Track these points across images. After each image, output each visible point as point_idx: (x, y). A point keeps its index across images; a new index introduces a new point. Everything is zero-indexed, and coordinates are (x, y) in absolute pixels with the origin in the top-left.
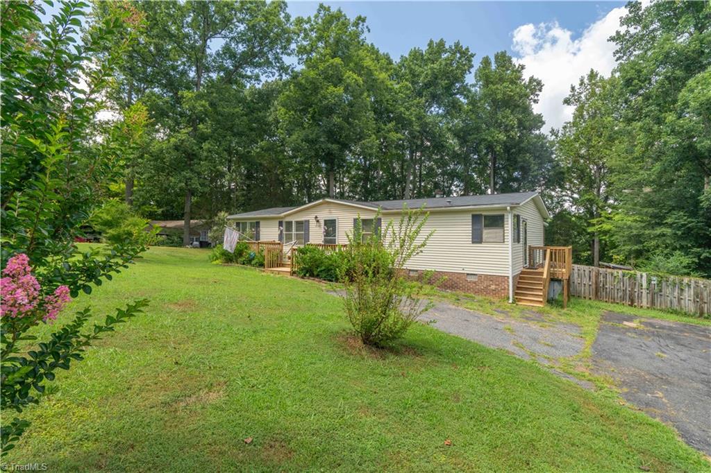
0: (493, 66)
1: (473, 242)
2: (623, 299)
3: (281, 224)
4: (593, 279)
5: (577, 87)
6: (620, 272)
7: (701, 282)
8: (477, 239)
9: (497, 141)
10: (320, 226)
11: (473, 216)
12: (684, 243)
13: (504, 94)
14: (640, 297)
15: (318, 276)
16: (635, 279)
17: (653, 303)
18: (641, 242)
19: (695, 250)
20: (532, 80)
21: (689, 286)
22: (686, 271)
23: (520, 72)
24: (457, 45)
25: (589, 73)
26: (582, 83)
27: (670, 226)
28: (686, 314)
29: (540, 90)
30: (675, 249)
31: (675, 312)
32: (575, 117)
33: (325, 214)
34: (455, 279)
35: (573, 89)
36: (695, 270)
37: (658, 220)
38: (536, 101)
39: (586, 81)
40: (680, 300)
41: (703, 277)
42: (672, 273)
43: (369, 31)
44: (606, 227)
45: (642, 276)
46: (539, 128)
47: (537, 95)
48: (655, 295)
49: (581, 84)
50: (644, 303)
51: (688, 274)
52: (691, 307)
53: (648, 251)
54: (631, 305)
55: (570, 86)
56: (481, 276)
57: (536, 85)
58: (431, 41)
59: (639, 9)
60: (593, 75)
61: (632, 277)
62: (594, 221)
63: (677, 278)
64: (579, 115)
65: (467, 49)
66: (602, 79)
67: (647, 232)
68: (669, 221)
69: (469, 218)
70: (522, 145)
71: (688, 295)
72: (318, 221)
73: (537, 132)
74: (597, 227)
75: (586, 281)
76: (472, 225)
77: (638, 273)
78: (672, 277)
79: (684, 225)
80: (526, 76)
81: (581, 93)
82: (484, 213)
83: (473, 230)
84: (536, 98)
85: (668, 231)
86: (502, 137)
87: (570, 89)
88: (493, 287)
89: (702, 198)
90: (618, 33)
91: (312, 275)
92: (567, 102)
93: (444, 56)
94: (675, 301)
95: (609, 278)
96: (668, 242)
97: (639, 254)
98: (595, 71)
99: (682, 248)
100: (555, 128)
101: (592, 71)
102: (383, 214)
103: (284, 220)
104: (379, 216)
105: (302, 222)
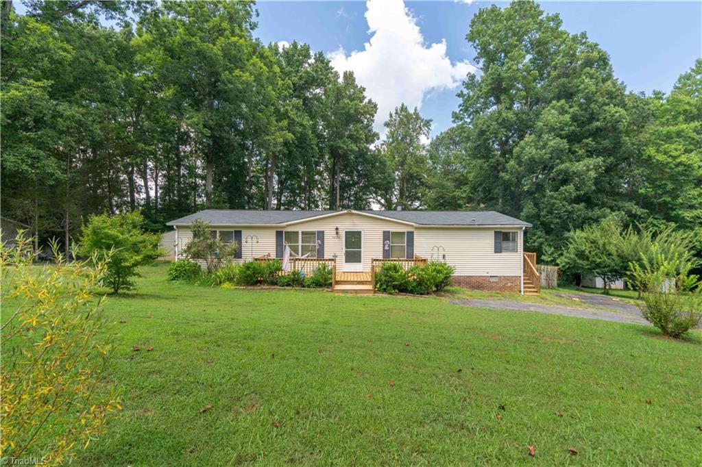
0: (341, 81)
1: (495, 252)
3: (279, 234)
5: (394, 115)
8: (498, 250)
10: (340, 238)
11: (495, 232)
26: (396, 113)
33: (349, 226)
34: (481, 281)
39: (399, 111)
55: (389, 113)
56: (500, 277)
57: (373, 107)
60: (404, 109)
69: (492, 233)
72: (338, 233)
76: (495, 239)
80: (366, 97)
82: (503, 231)
83: (495, 243)
86: (354, 148)
87: (389, 116)
88: (509, 285)
93: (309, 62)
98: (405, 105)
101: (403, 105)
102: (416, 228)
103: (284, 230)
104: (410, 230)
105: (313, 233)
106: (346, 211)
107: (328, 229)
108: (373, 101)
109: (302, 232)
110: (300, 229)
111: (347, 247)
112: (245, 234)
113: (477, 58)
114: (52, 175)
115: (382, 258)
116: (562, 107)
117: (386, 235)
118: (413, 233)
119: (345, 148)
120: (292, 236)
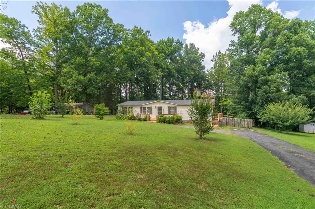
0: (189, 47)
2: (232, 125)
3: (141, 107)
4: (226, 120)
5: (215, 56)
6: (232, 118)
7: (249, 120)
9: (191, 74)
10: (156, 108)
12: (245, 110)
13: (194, 58)
14: (236, 124)
15: (166, 123)
16: (235, 120)
17: (239, 126)
18: (235, 110)
19: (248, 111)
20: (201, 53)
21: (246, 121)
22: (246, 117)
23: (198, 50)
24: (178, 40)
25: (218, 51)
27: (242, 105)
28: (245, 128)
29: (204, 57)
30: (243, 111)
31: (243, 127)
32: (214, 65)
33: (158, 105)
35: (214, 56)
36: (248, 117)
37: (239, 103)
38: (203, 61)
39: (218, 54)
40: (244, 125)
41: (249, 119)
42: (243, 118)
43: (151, 36)
44: (225, 103)
45: (236, 119)
46: (204, 69)
47: (203, 59)
48: (239, 123)
49: (216, 55)
50: (237, 126)
51: (246, 118)
52: (246, 126)
53: (237, 112)
54: (234, 126)
57: (203, 55)
58: (169, 38)
59: (234, 42)
60: (219, 53)
61: (234, 119)
62: (221, 101)
63: (244, 119)
64: (215, 65)
65: (181, 42)
66: (222, 54)
67: (237, 107)
68: (242, 104)
70: (199, 76)
71: (246, 123)
72: (155, 107)
73: (203, 71)
74: (222, 103)
75: (224, 121)
77: (236, 118)
78: (243, 119)
79: (245, 105)
80: (200, 51)
81: (216, 58)
84: (203, 60)
85: (242, 106)
86: (193, 73)
89: (249, 98)
90: (229, 48)
91: (165, 123)
92: (212, 61)
93: (174, 44)
94: (243, 125)
95: (229, 120)
96: (242, 109)
97: (235, 113)
98: (220, 51)
99: (245, 111)
100: (208, 69)
101: (219, 51)
102: (177, 105)
103: (142, 106)
104: (176, 106)
105: (149, 107)
106: (157, 101)
107: (153, 106)
108: (203, 53)
109: (147, 107)
110: (146, 106)
111: (158, 111)
112: (133, 107)
113: (234, 34)
114: (96, 94)
115: (167, 114)
116: (268, 51)
117: (169, 107)
118: (176, 107)
119: (189, 73)
120: (144, 108)
